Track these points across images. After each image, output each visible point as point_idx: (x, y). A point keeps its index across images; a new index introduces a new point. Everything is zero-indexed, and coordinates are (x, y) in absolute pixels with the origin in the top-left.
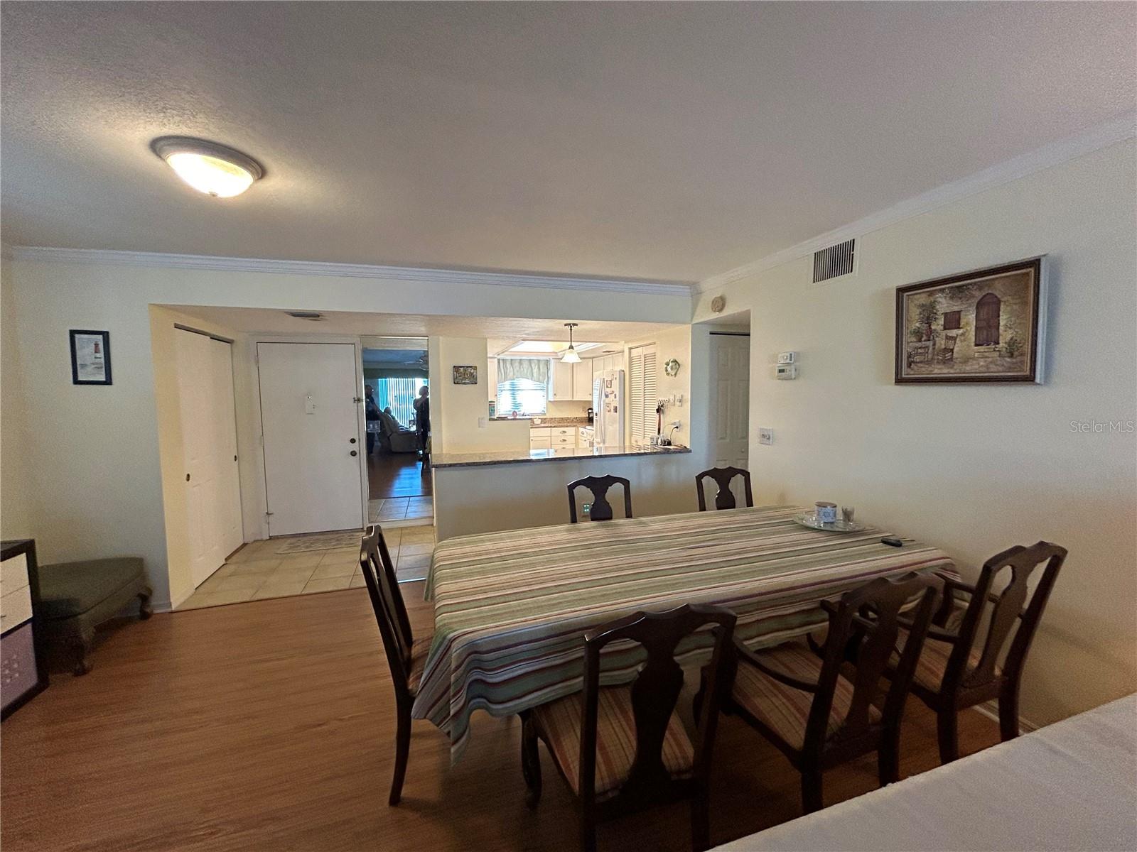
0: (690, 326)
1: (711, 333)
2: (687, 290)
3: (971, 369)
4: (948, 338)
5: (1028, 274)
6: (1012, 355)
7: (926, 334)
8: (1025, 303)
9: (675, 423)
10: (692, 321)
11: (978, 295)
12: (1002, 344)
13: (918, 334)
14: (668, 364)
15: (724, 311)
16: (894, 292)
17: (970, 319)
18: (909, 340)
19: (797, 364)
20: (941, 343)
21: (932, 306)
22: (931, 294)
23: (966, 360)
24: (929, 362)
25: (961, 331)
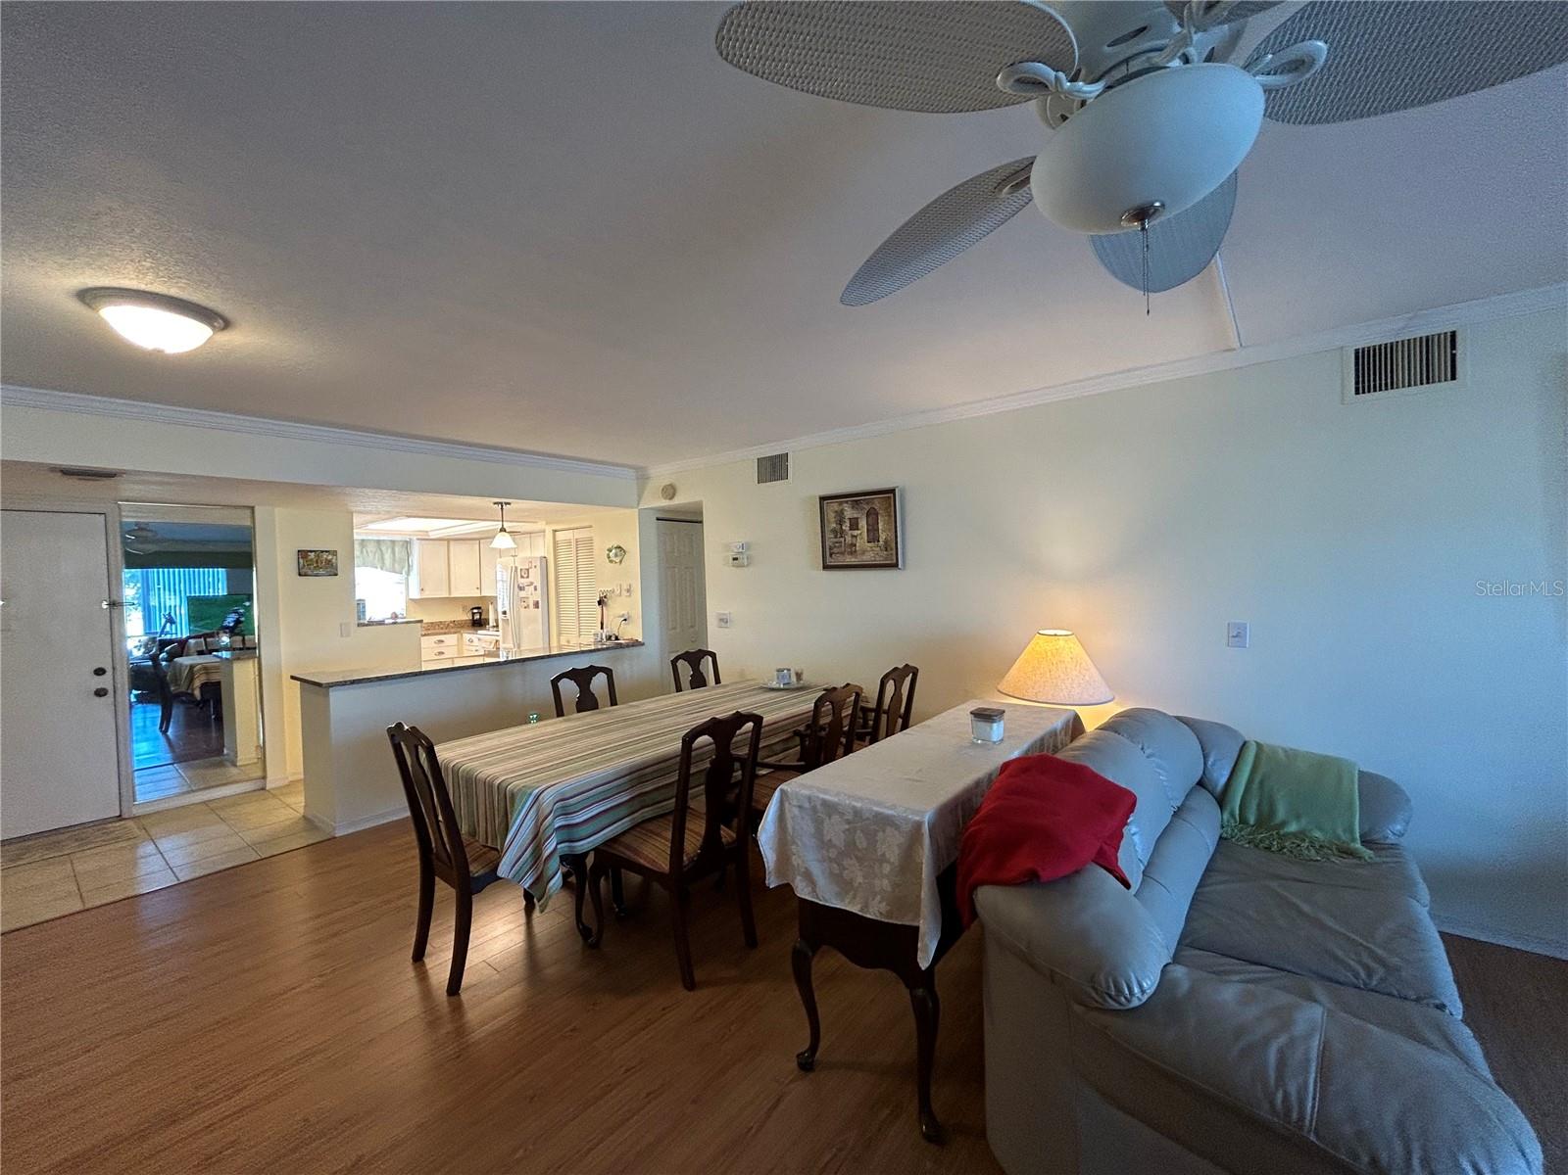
0: (637, 510)
1: (658, 519)
2: (632, 473)
3: (867, 558)
4: (853, 536)
5: (889, 497)
6: (886, 550)
7: (839, 533)
8: (890, 516)
9: (623, 615)
10: (638, 504)
11: (867, 507)
12: (881, 543)
13: (834, 531)
14: (610, 550)
15: (676, 498)
16: (818, 500)
17: (863, 523)
18: (829, 535)
19: (748, 553)
20: (849, 539)
21: (842, 512)
22: (841, 503)
23: (864, 552)
24: (842, 553)
25: (859, 532)
